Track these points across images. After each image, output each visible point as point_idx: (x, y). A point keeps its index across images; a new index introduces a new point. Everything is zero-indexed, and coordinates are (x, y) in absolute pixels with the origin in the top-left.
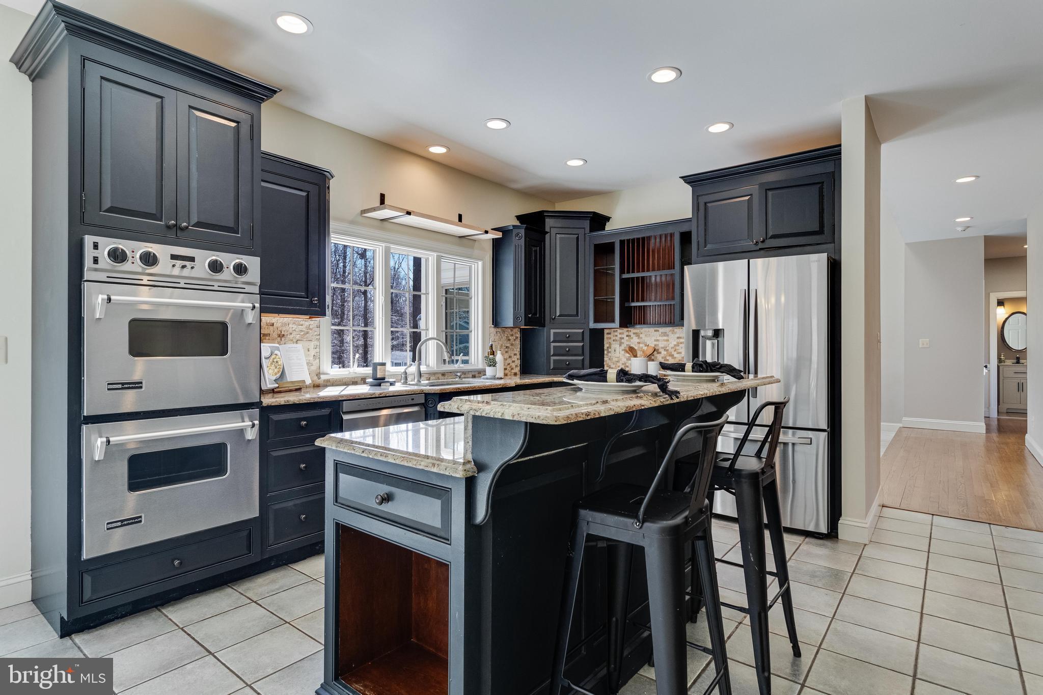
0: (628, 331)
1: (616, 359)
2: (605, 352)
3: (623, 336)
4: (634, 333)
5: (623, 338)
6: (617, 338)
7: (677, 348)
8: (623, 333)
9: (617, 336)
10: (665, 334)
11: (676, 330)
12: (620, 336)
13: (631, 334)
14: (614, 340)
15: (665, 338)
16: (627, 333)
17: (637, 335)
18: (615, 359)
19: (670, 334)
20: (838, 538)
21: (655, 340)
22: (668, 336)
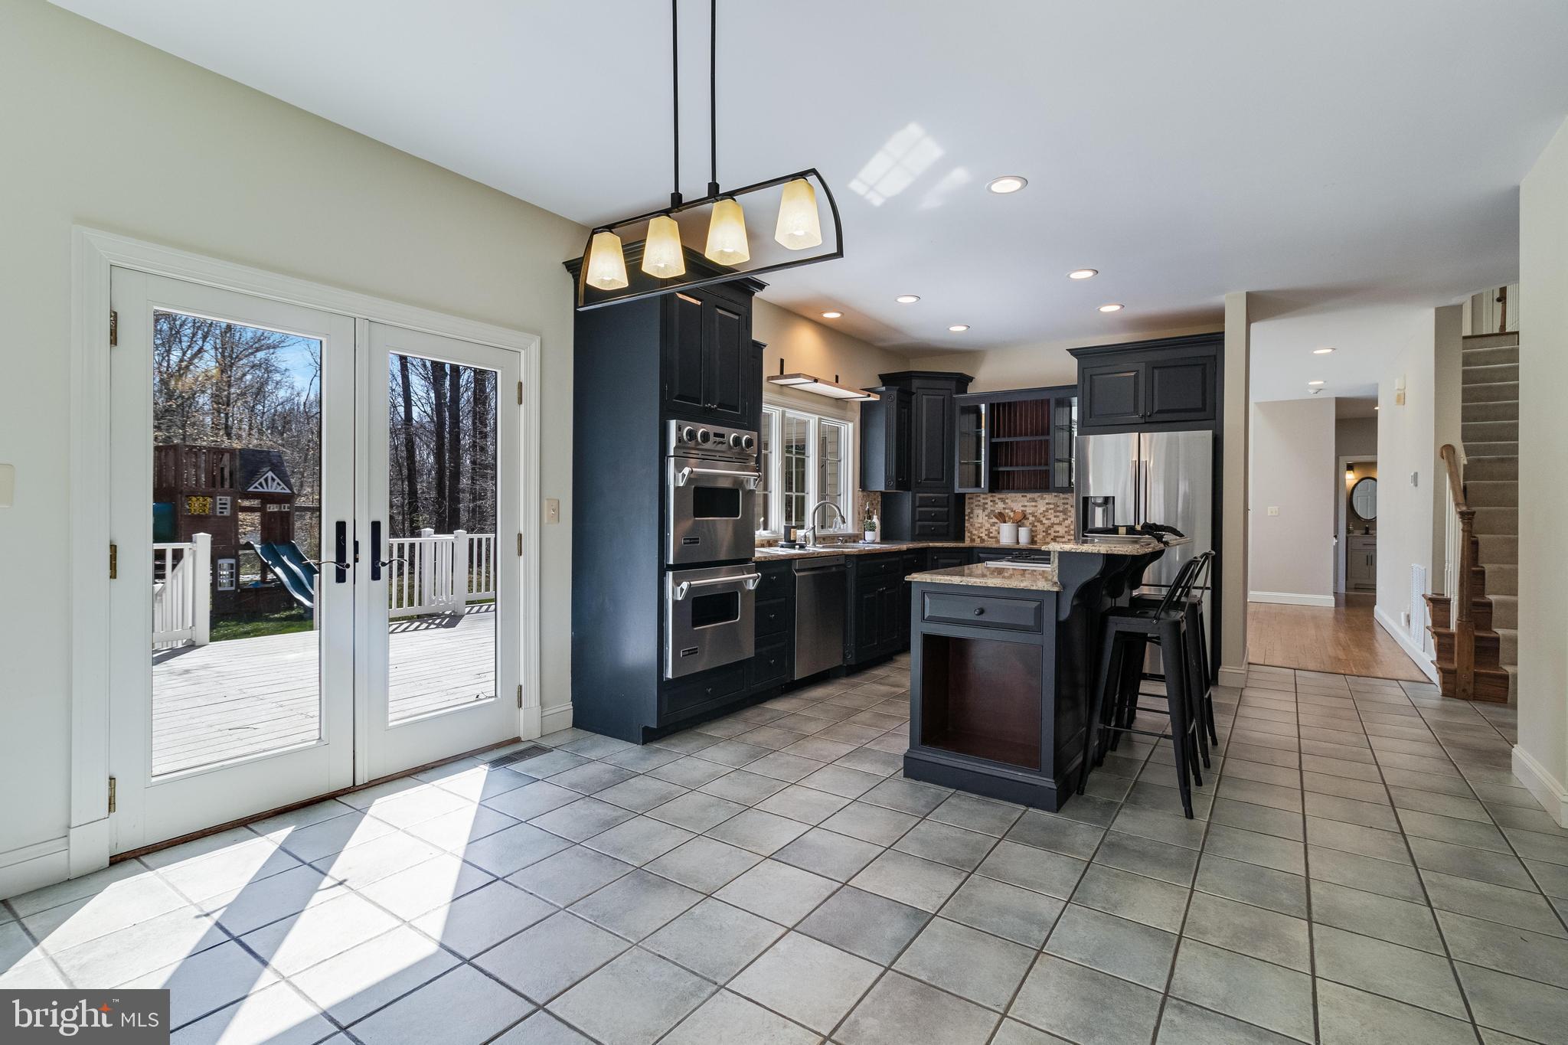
0: (992, 496)
1: (979, 525)
2: (967, 518)
3: (986, 501)
4: (999, 499)
5: (987, 503)
6: (980, 503)
7: (1046, 514)
8: (986, 498)
9: (979, 501)
10: (1033, 500)
11: (1045, 496)
12: (983, 501)
13: (996, 499)
14: (976, 506)
15: (1034, 504)
16: (991, 499)
17: (1003, 500)
18: (977, 525)
19: (1039, 499)
20: (1217, 684)
21: (1022, 506)
22: (1036, 501)
